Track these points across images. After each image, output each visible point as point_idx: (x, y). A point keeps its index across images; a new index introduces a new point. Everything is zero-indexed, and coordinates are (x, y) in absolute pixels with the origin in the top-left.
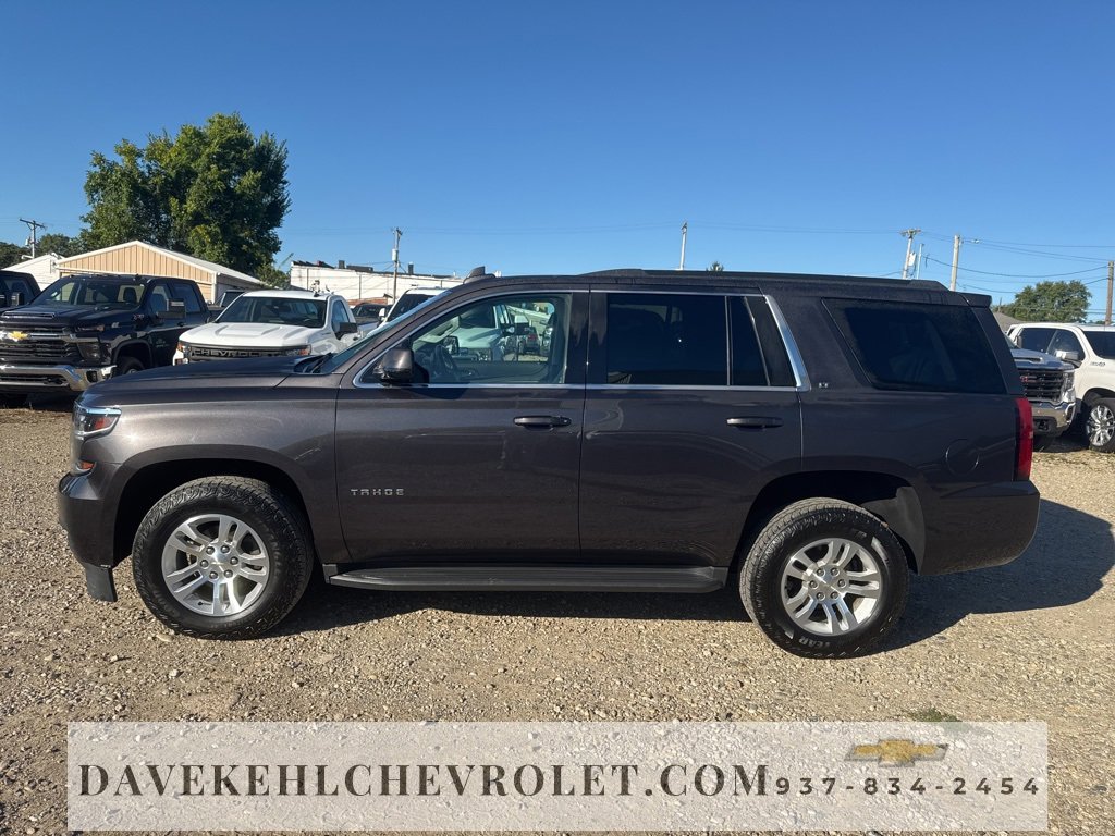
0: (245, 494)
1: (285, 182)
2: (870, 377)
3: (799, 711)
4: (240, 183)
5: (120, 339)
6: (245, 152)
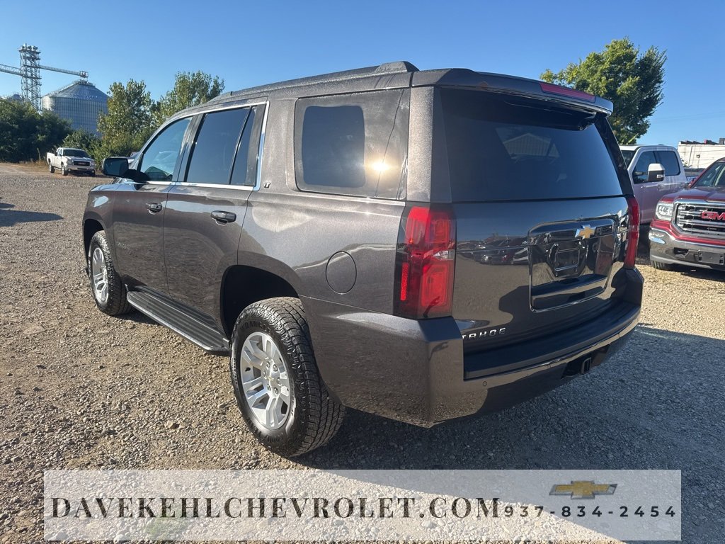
1: (662, 82)
4: (621, 88)
6: (628, 64)
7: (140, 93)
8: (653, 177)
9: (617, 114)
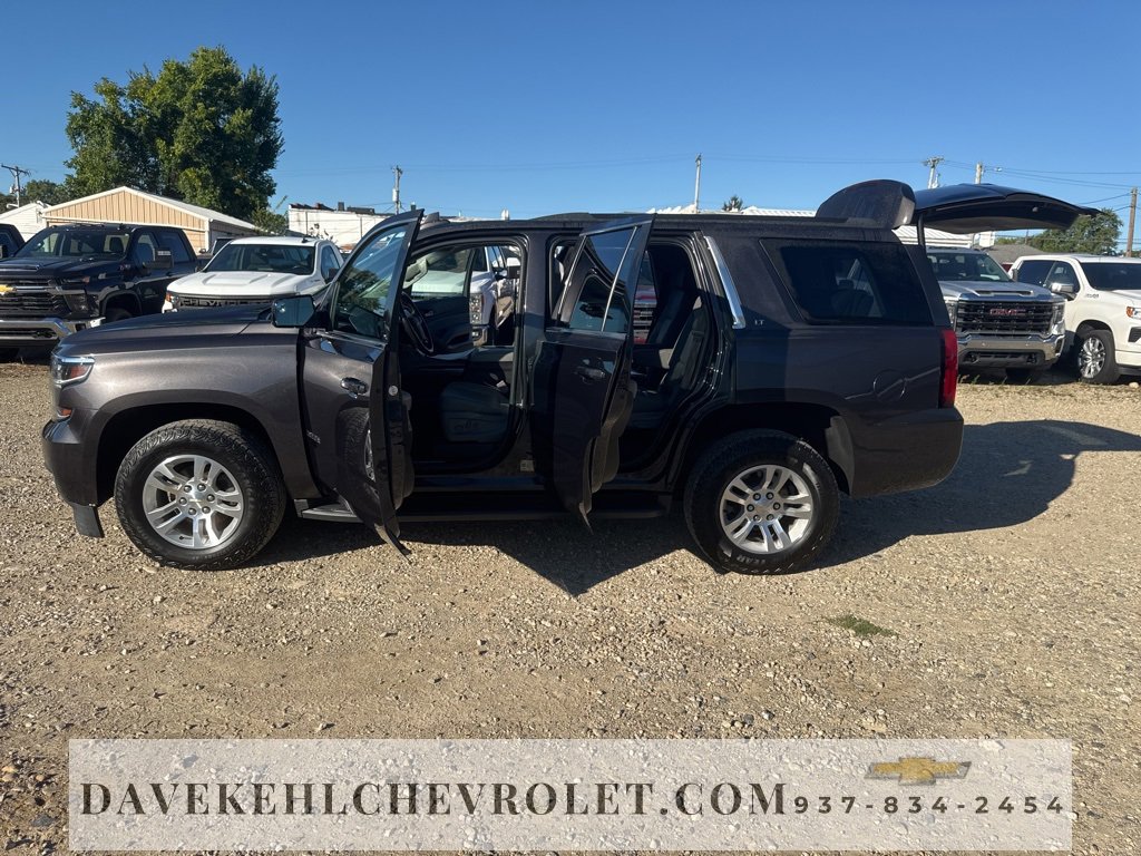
0: (217, 436)
1: (277, 120)
2: (804, 313)
3: (726, 618)
4: (229, 123)
5: (107, 290)
6: (233, 88)
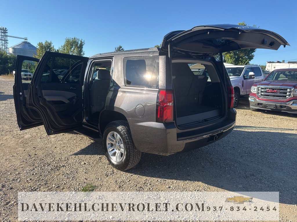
7: (50, 46)
8: (251, 77)
9: (241, 52)
